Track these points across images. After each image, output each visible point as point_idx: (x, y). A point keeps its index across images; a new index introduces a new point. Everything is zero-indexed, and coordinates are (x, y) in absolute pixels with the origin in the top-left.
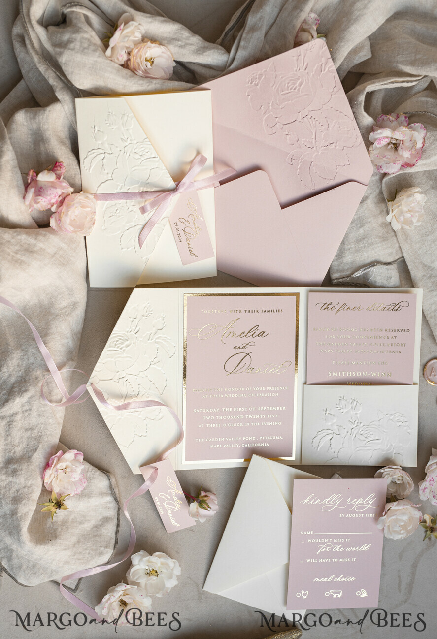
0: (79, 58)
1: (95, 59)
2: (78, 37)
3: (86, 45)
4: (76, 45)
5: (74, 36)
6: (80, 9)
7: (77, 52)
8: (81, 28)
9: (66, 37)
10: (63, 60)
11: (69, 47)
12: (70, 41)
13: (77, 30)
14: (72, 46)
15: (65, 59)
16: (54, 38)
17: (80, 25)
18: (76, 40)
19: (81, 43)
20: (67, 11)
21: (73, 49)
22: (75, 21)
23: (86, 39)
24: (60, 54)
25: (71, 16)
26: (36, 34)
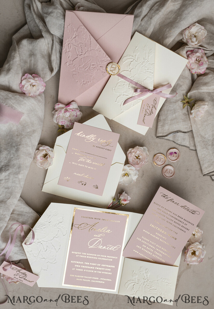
0: (54, 20)
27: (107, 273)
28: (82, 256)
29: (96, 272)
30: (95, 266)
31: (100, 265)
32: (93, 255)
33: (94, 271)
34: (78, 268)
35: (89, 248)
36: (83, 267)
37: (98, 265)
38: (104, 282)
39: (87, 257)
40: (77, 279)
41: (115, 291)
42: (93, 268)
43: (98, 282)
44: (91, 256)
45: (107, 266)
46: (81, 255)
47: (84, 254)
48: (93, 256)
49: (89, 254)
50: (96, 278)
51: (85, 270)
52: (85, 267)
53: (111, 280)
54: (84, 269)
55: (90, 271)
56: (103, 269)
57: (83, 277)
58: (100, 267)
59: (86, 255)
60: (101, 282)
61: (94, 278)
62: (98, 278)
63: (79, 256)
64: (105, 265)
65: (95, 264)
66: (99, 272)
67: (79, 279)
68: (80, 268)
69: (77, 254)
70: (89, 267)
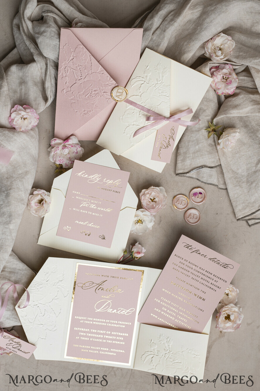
0: (47, 41)
1: (56, 43)
2: (49, 30)
3: (53, 35)
4: (48, 34)
5: (47, 29)
6: (52, 14)
7: (47, 38)
8: (51, 25)
9: (42, 29)
10: (39, 41)
11: (43, 34)
12: (44, 32)
13: (49, 27)
14: (45, 34)
15: (40, 40)
16: (36, 29)
17: (50, 23)
18: (48, 31)
19: (50, 33)
20: (44, 15)
21: (45, 36)
22: (48, 21)
23: (53, 31)
24: (38, 38)
25: (46, 18)
26: (26, 24)
27: (118, 343)
28: (87, 322)
29: (105, 341)
30: (103, 334)
31: (110, 332)
32: (101, 320)
33: (102, 341)
34: (83, 336)
35: (96, 311)
36: (89, 335)
37: (107, 332)
38: (115, 354)
39: (94, 323)
40: (82, 350)
41: (129, 365)
42: (102, 336)
43: (108, 353)
44: (99, 322)
45: (118, 334)
46: (87, 320)
47: (90, 319)
48: (101, 322)
49: (96, 320)
50: (105, 349)
51: (91, 339)
52: (92, 335)
53: (123, 351)
54: (90, 337)
55: (97, 340)
56: (113, 337)
57: (89, 347)
58: (111, 335)
59: (93, 321)
60: (112, 354)
61: (103, 349)
62: (107, 349)
63: (84, 322)
64: (116, 333)
65: (104, 332)
66: (109, 341)
67: (84, 350)
68: (86, 336)
69: (82, 320)
70: (96, 335)
